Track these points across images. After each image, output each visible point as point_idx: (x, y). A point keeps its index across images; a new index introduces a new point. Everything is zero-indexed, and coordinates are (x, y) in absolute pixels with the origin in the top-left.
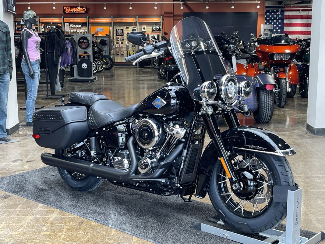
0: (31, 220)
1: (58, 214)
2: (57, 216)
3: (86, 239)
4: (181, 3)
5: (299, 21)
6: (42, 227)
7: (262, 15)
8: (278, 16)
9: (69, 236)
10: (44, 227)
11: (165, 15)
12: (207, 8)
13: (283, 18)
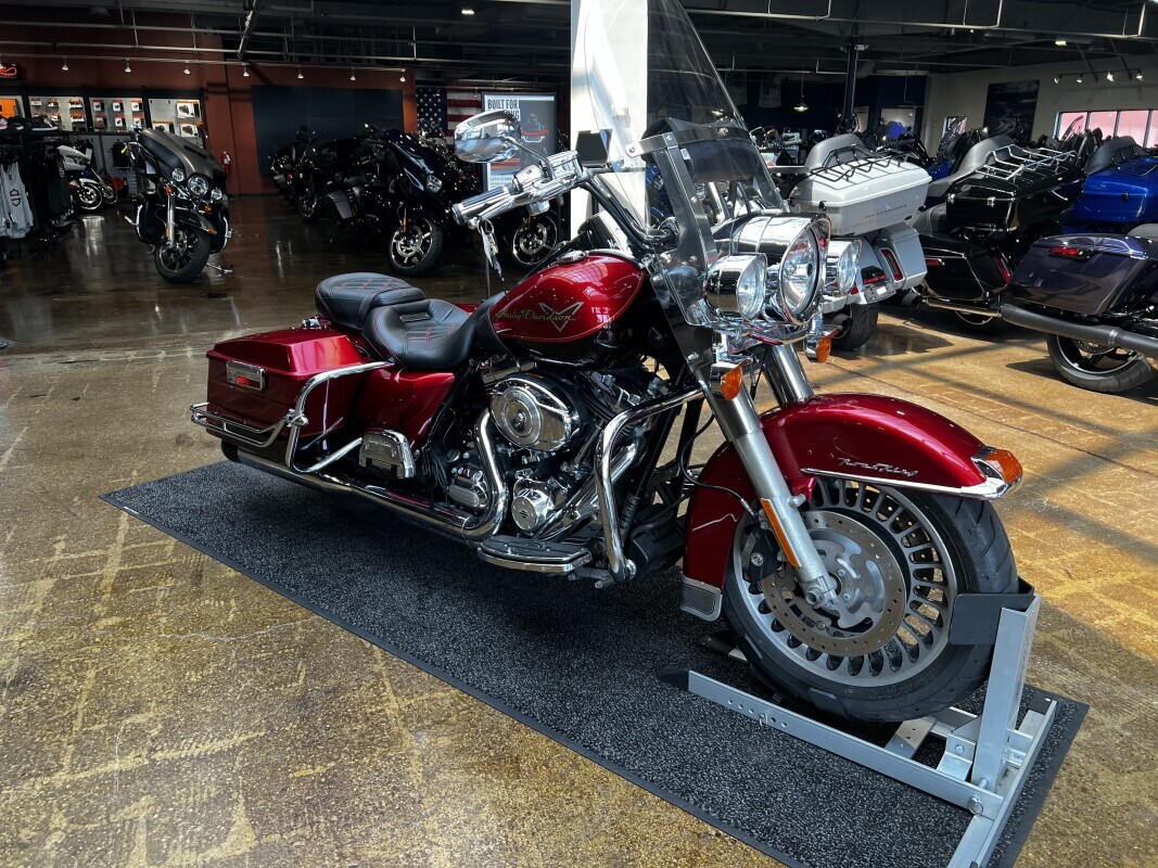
0: (52, 591)
1: (121, 564)
2: (120, 568)
3: (230, 619)
4: (244, 64)
6: (92, 605)
7: (411, 98)
8: (435, 99)
9: (181, 619)
10: (98, 605)
11: (210, 89)
12: (301, 77)
13: (446, 104)
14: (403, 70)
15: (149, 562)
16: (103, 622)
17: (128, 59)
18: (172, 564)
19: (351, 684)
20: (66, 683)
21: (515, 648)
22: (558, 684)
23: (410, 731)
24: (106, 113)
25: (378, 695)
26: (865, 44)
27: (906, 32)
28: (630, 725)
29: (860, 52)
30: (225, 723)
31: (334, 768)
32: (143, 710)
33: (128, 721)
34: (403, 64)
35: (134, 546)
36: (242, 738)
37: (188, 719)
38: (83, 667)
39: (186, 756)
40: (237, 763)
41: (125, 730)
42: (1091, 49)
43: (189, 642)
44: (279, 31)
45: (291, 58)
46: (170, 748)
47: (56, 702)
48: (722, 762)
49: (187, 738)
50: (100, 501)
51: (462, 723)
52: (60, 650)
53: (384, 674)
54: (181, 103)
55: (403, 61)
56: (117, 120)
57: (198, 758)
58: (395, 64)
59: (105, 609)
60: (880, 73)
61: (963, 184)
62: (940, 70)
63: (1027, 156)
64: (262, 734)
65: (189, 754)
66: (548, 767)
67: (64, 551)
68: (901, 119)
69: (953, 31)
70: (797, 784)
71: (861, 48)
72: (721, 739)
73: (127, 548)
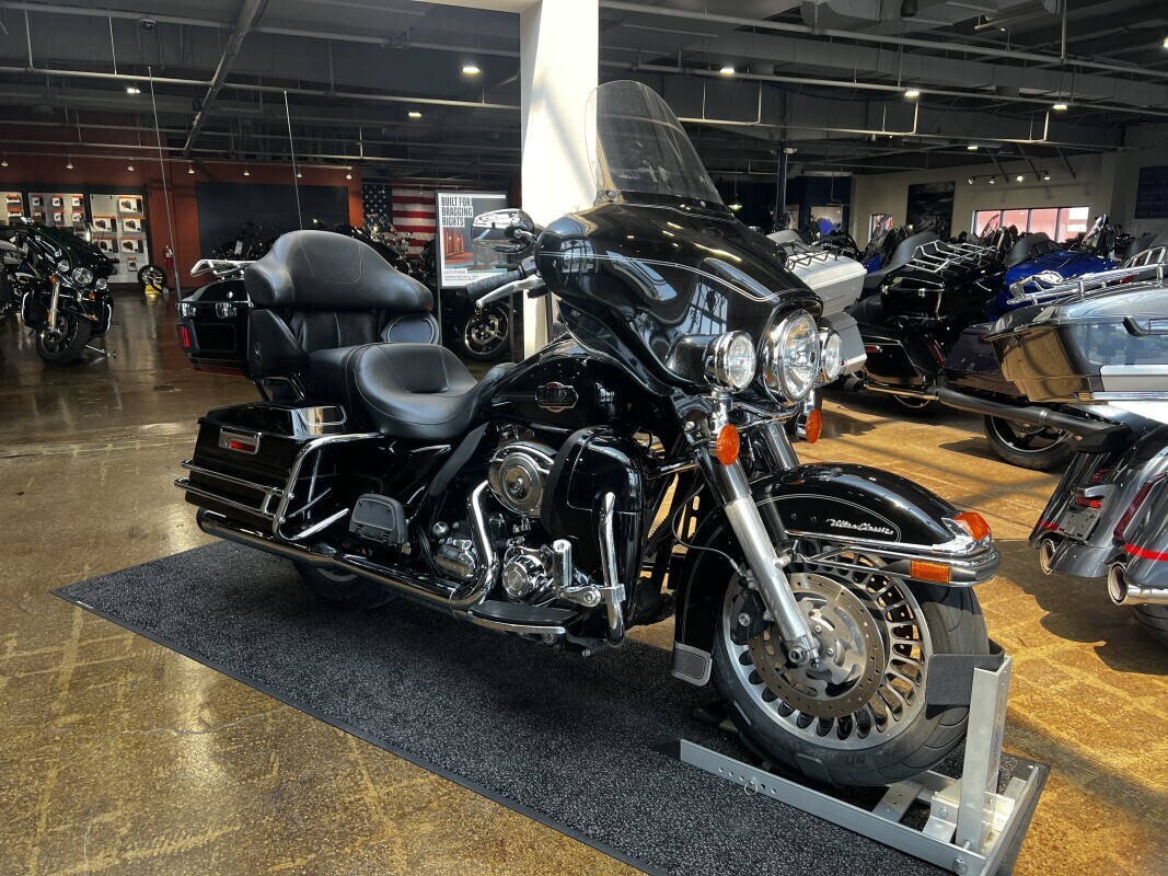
1: (77, 660)
2: (77, 664)
4: (189, 161)
5: (419, 208)
6: (49, 702)
7: (356, 194)
8: (380, 196)
9: (145, 715)
10: (55, 703)
11: (154, 185)
12: (246, 174)
13: (391, 200)
14: (350, 168)
15: (108, 657)
16: (62, 720)
17: (70, 156)
18: (133, 659)
19: (328, 773)
20: (26, 783)
21: (491, 732)
22: (537, 765)
23: (391, 819)
24: (45, 209)
25: (356, 783)
26: (794, 148)
27: (831, 137)
28: (613, 803)
29: (789, 155)
30: (196, 819)
31: (315, 860)
32: (110, 808)
33: (95, 821)
34: (349, 162)
35: (90, 641)
36: (217, 834)
37: (158, 816)
38: (43, 767)
39: (159, 854)
40: (213, 860)
41: (92, 829)
42: (1001, 152)
43: (155, 737)
44: (226, 131)
45: (237, 155)
46: (143, 845)
47: (17, 803)
48: (706, 835)
49: (160, 836)
50: (52, 596)
51: (444, 809)
52: (18, 749)
53: (361, 762)
54: (123, 199)
55: (349, 160)
56: (56, 214)
57: (172, 856)
58: (342, 162)
59: (64, 706)
60: (807, 173)
61: (894, 276)
62: (863, 172)
63: (952, 251)
64: (237, 828)
65: (162, 852)
66: (533, 849)
67: (16, 649)
68: (829, 216)
69: (874, 137)
70: (781, 854)
71: (790, 151)
72: (702, 813)
73: (83, 644)
